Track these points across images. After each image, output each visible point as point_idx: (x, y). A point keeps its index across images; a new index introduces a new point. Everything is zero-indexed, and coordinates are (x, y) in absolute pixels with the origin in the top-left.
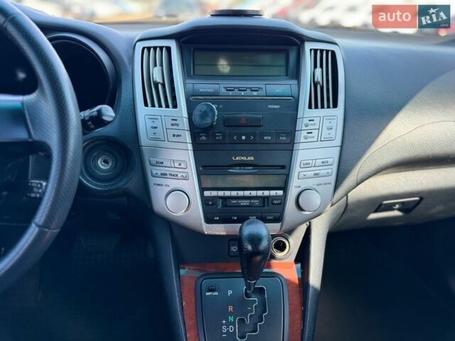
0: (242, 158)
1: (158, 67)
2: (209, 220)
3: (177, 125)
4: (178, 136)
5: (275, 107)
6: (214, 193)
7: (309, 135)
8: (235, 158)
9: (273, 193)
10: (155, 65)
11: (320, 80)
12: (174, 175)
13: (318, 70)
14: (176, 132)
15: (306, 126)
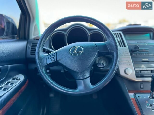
2: (137, 77)
8: (143, 59)
12: (127, 64)
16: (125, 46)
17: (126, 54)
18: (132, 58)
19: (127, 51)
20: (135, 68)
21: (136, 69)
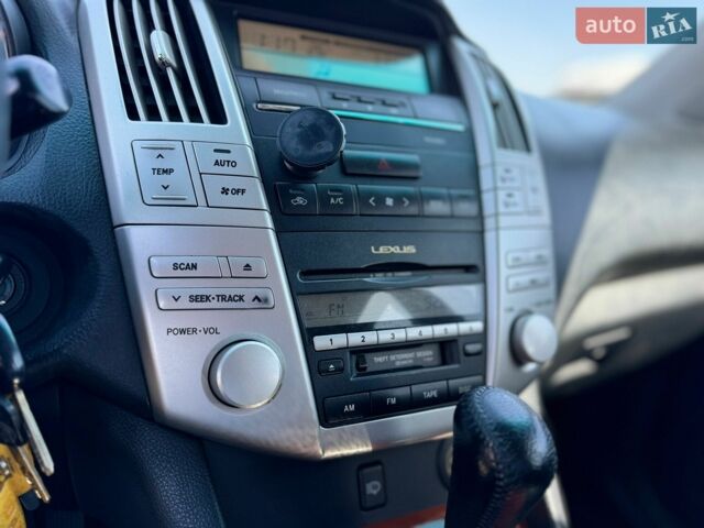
0: (392, 249)
2: (330, 415)
4: (237, 192)
6: (339, 340)
8: (377, 249)
9: (464, 327)
12: (231, 299)
16: (218, 116)
17: (225, 191)
18: (280, 231)
19: (233, 164)
20: (308, 335)
21: (321, 342)
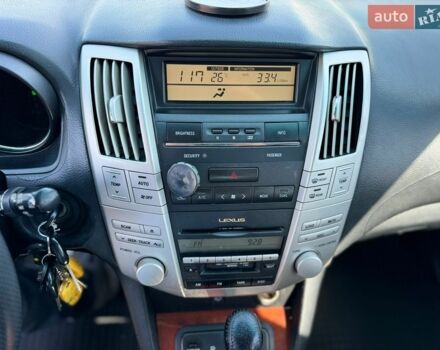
0: (231, 220)
1: (116, 97)
3: (147, 184)
4: (148, 197)
5: (276, 155)
6: (195, 260)
7: (317, 193)
8: (222, 220)
9: (266, 257)
10: (112, 95)
11: (338, 118)
13: (337, 101)
14: (146, 193)
15: (314, 182)
16: (142, 158)
17: (143, 197)
21: (186, 260)
